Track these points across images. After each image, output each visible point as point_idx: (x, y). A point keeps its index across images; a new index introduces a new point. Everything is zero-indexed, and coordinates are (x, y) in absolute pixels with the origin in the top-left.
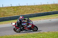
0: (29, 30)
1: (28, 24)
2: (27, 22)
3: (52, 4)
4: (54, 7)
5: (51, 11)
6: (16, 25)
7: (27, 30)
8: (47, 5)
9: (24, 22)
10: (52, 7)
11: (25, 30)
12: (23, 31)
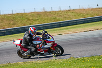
0: (47, 53)
1: (45, 43)
2: (43, 38)
3: (32, 13)
4: (34, 18)
5: (30, 24)
6: (23, 44)
7: (43, 54)
8: (22, 14)
9: (38, 39)
10: (31, 18)
11: (39, 53)
12: (36, 56)
